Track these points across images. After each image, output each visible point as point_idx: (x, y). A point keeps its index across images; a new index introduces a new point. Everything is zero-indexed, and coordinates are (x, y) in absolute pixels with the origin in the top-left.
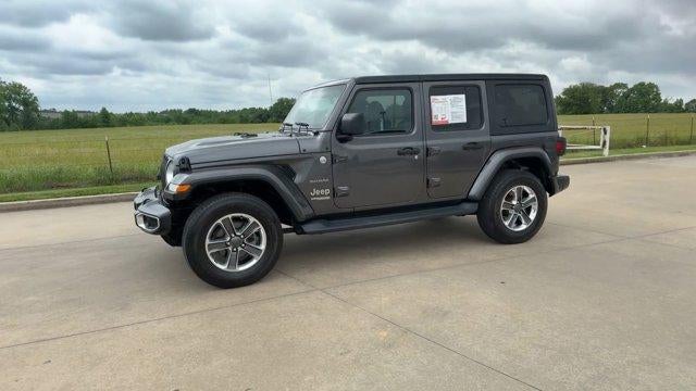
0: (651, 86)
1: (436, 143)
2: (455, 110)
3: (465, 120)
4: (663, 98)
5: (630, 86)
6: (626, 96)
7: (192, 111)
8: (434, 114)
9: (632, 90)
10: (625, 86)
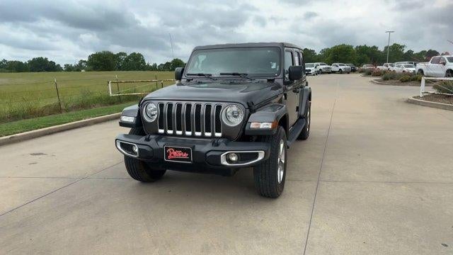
0: (140, 55)
4: (147, 62)
5: (128, 54)
6: (127, 60)
9: (129, 57)
10: (124, 54)
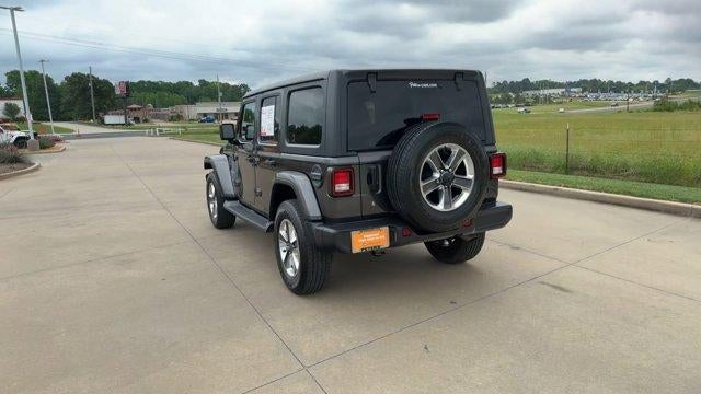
2: (269, 122)
3: (272, 133)
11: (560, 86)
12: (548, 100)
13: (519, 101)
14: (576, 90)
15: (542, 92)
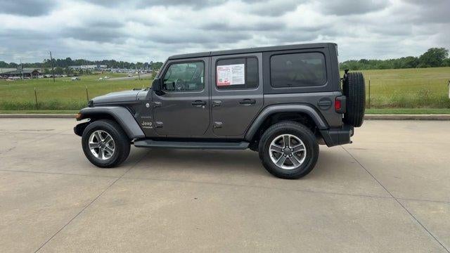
1: (217, 98)
2: (235, 75)
3: (244, 83)
7: (363, 61)
8: (219, 78)
11: (92, 63)
12: (88, 72)
13: (70, 73)
14: (103, 66)
15: (82, 67)
